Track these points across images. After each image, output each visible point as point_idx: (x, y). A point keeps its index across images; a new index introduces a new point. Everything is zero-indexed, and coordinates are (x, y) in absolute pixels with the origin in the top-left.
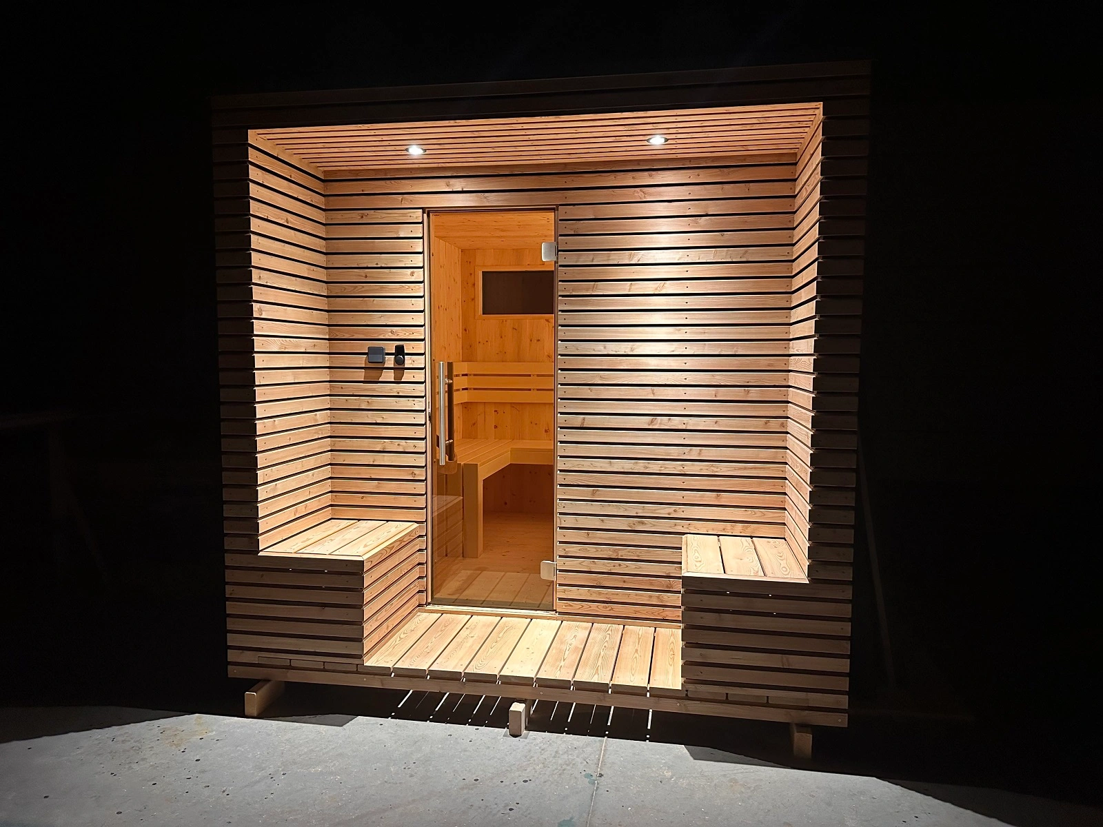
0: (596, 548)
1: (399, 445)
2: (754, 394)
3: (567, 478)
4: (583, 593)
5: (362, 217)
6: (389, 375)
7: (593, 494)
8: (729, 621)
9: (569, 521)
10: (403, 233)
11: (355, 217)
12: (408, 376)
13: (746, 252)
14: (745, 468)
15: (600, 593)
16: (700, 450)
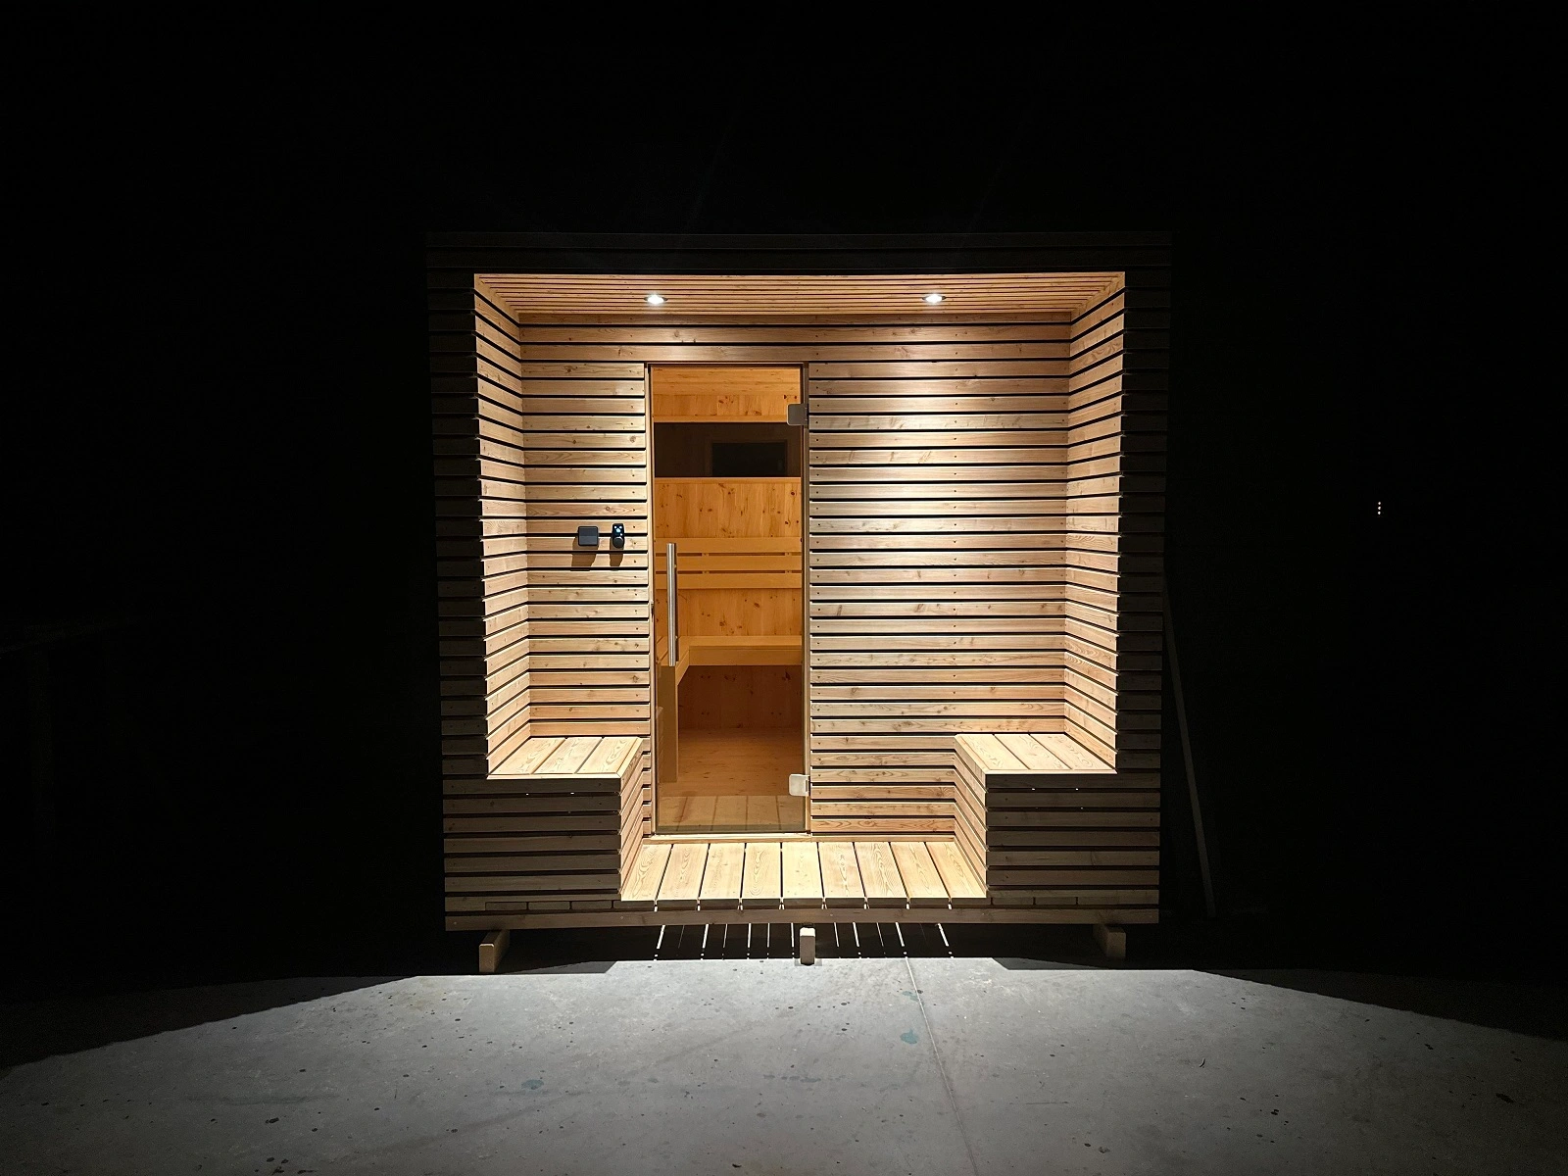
0: (856, 755)
1: (616, 644)
2: (1029, 574)
3: (822, 675)
4: (842, 808)
5: (569, 371)
6: (604, 560)
7: (853, 692)
8: (1035, 819)
9: (825, 726)
10: (621, 390)
11: (560, 370)
12: (627, 561)
13: (1019, 418)
14: (1021, 657)
15: (861, 807)
16: (973, 639)
